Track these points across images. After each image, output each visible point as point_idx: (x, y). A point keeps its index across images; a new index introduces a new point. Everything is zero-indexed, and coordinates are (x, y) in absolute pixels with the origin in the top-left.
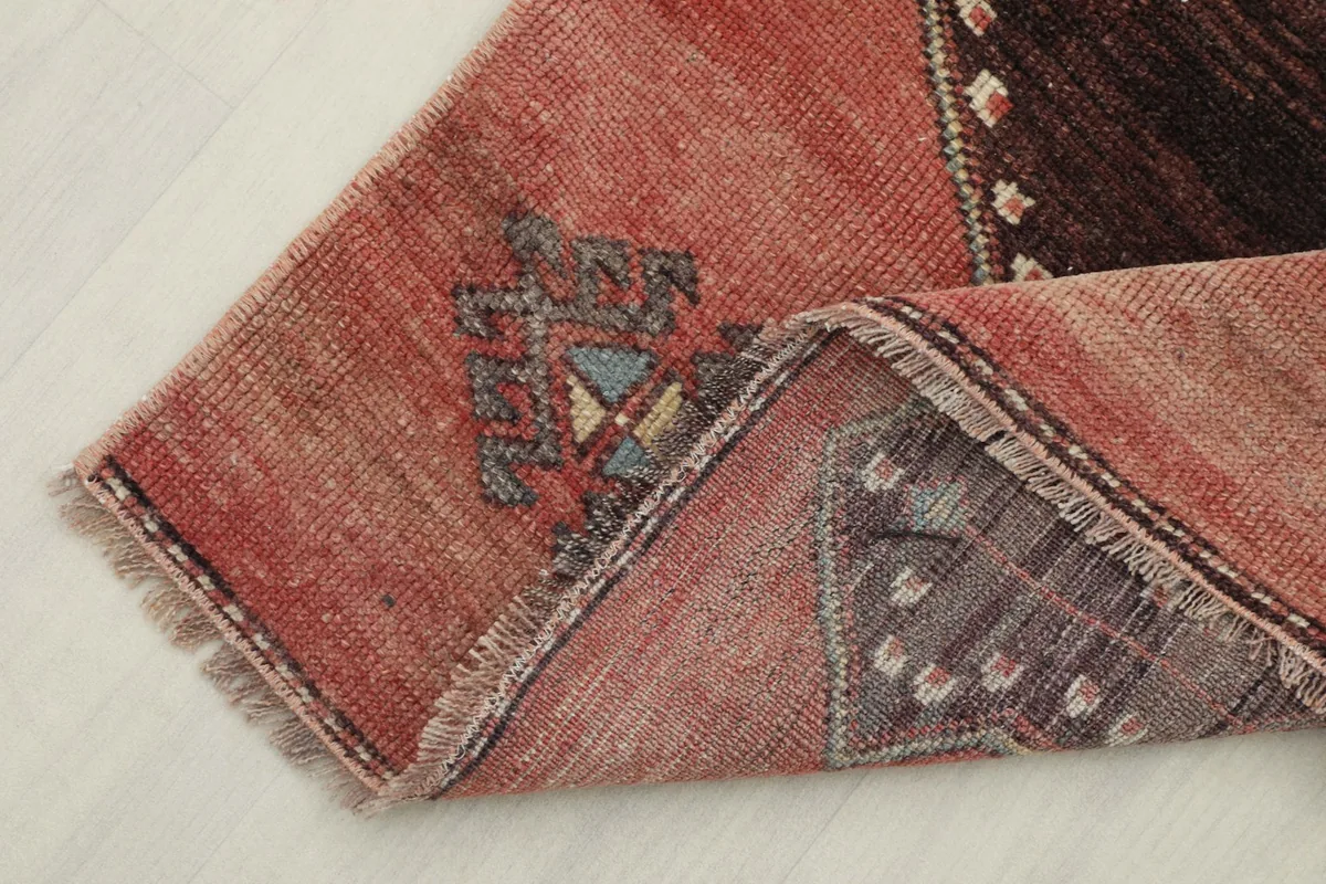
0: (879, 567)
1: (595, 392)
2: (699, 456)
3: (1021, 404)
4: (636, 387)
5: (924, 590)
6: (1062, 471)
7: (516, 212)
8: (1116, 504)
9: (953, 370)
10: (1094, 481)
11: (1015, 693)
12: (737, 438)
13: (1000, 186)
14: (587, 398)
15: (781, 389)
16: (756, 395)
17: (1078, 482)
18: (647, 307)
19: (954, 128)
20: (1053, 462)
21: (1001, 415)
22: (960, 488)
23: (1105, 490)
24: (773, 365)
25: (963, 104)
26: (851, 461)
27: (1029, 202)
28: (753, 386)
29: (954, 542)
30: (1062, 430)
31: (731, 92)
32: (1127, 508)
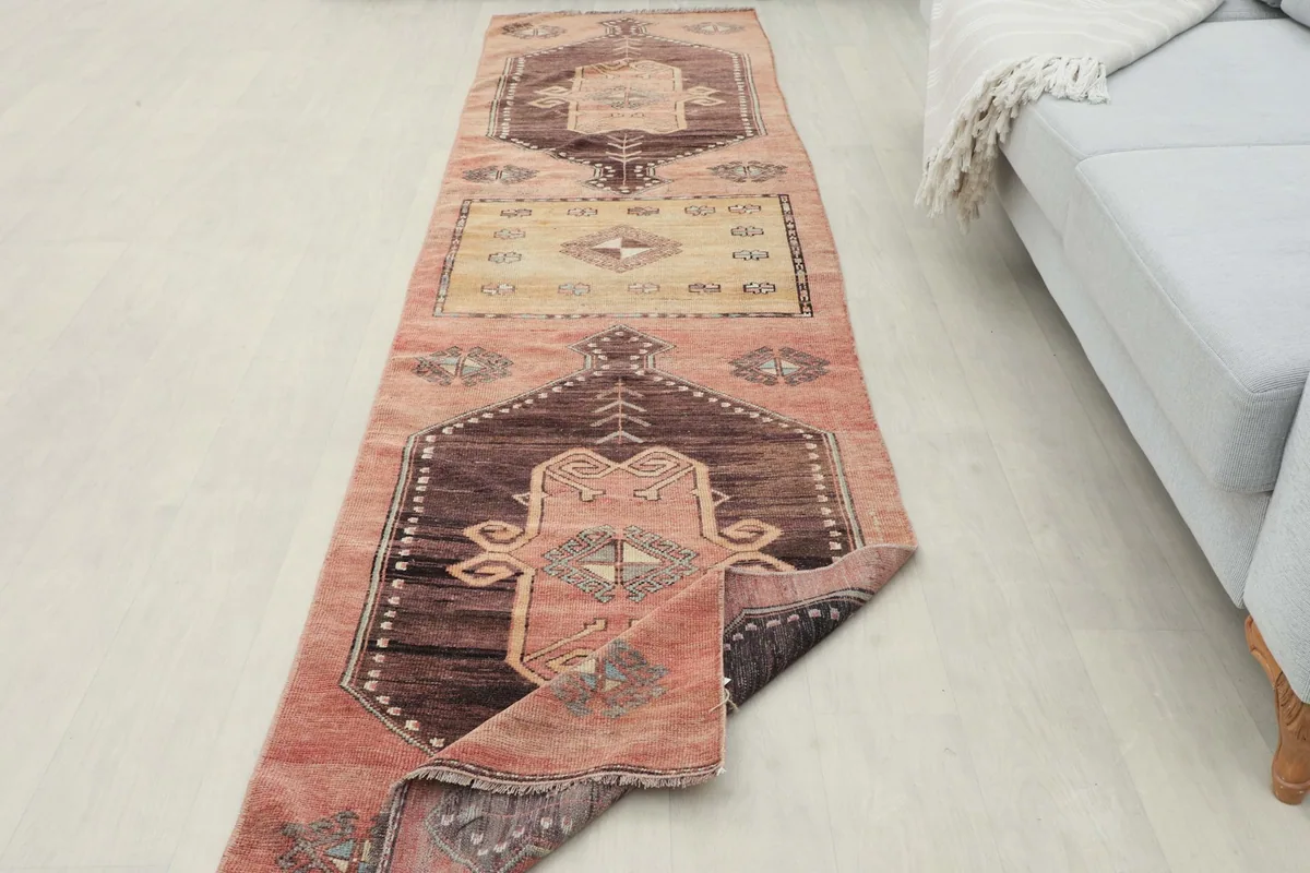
0: (463, 838)
1: (342, 858)
2: (386, 850)
3: (473, 768)
4: (354, 849)
5: (482, 836)
6: (499, 781)
7: (283, 826)
8: (521, 781)
9: (445, 769)
10: (510, 779)
11: (526, 834)
12: (395, 838)
13: (431, 741)
14: (339, 861)
15: (400, 818)
16: (393, 824)
17: (505, 782)
18: (343, 828)
19: (408, 737)
20: (494, 780)
21: (469, 774)
22: (473, 806)
23: (515, 780)
24: (393, 811)
25: (407, 731)
26: (436, 823)
27: (443, 740)
28: (390, 822)
29: (482, 818)
30: (490, 770)
31: (332, 767)
32: (525, 780)
